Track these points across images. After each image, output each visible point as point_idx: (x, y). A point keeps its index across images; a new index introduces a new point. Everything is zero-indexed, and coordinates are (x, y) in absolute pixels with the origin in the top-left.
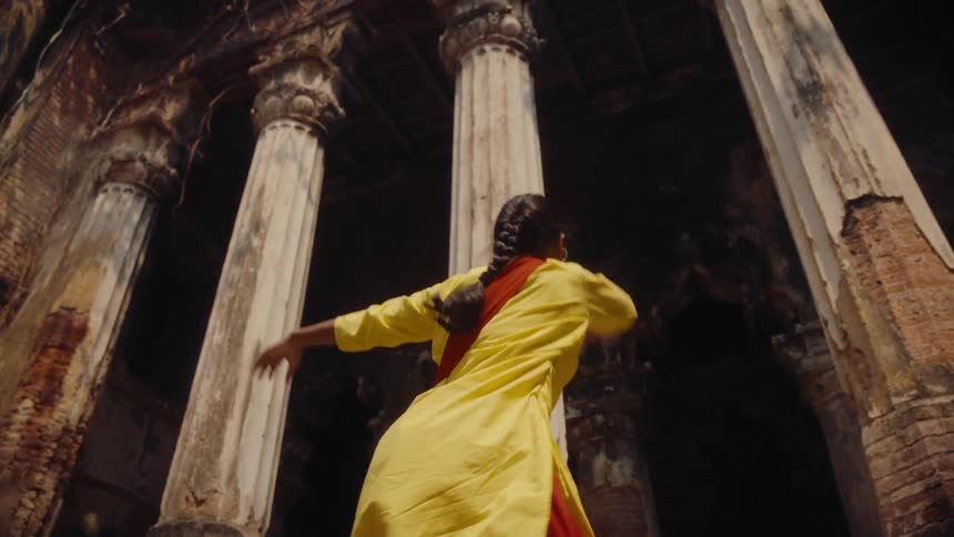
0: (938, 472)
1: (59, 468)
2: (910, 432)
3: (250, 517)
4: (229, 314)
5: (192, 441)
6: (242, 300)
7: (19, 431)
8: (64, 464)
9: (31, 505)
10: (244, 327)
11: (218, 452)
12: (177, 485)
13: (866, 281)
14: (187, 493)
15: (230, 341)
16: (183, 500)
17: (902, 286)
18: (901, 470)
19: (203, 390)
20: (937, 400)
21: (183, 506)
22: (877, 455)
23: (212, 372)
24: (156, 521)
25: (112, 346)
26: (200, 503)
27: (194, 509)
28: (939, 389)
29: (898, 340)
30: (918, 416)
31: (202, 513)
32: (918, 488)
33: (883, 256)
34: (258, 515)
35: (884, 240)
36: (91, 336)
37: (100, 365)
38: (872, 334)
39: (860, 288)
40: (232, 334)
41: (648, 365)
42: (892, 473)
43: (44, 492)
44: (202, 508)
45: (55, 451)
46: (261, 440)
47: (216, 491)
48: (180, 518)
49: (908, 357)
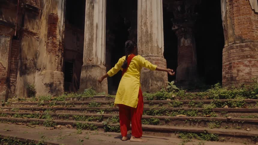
0: (232, 61)
1: (61, 51)
2: (230, 52)
3: (101, 63)
4: (89, 16)
5: (87, 48)
6: (92, 13)
7: (51, 44)
8: (61, 50)
9: (58, 59)
10: (93, 20)
11: (92, 50)
12: (85, 57)
13: (231, 13)
14: (87, 59)
15: (90, 24)
16: (87, 60)
17: (238, 15)
18: (227, 59)
19: (87, 36)
20: (237, 45)
21: (87, 61)
22: (224, 55)
23: (88, 32)
24: (82, 64)
25: (64, 21)
26: (91, 61)
27: (89, 62)
28: (238, 42)
29: (233, 29)
30: (232, 48)
31: (91, 63)
32: (228, 63)
33: (236, 6)
34: (103, 62)
35: (238, 2)
36: (59, 20)
37: (63, 26)
38: (229, 27)
39: (229, 15)
40: (91, 22)
41: (197, 13)
42: (225, 59)
43: (59, 56)
44: (91, 62)
45: (59, 47)
46: (101, 46)
47: (93, 58)
48: (87, 64)
49: (234, 34)
